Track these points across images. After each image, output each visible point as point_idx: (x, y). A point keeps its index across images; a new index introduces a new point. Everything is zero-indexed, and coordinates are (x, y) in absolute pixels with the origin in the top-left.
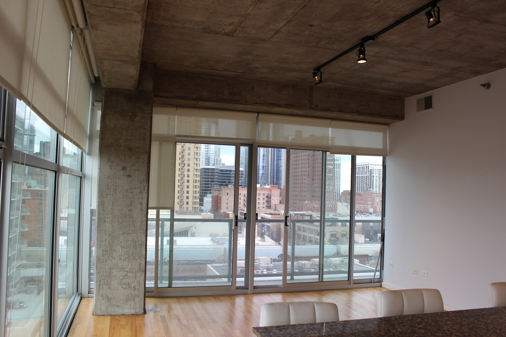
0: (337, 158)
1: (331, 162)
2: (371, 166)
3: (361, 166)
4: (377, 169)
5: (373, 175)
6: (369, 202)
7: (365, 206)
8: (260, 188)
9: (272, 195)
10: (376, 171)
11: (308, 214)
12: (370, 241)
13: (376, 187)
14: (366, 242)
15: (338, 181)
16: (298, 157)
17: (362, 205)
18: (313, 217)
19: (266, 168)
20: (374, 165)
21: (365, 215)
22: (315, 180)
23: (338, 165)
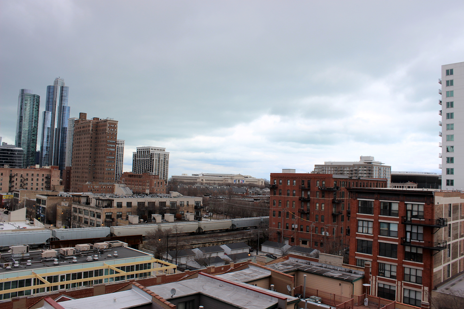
0: (120, 141)
1: (113, 145)
2: (152, 150)
3: (142, 150)
4: (157, 153)
5: (153, 159)
6: (147, 184)
7: (143, 187)
8: (39, 168)
9: (52, 176)
10: (156, 155)
11: (84, 195)
12: (144, 221)
13: (156, 170)
14: (140, 222)
15: (120, 163)
16: (81, 138)
17: (141, 187)
18: (90, 198)
19: (50, 149)
20: (154, 149)
21: (141, 196)
22: (97, 161)
23: (121, 148)
